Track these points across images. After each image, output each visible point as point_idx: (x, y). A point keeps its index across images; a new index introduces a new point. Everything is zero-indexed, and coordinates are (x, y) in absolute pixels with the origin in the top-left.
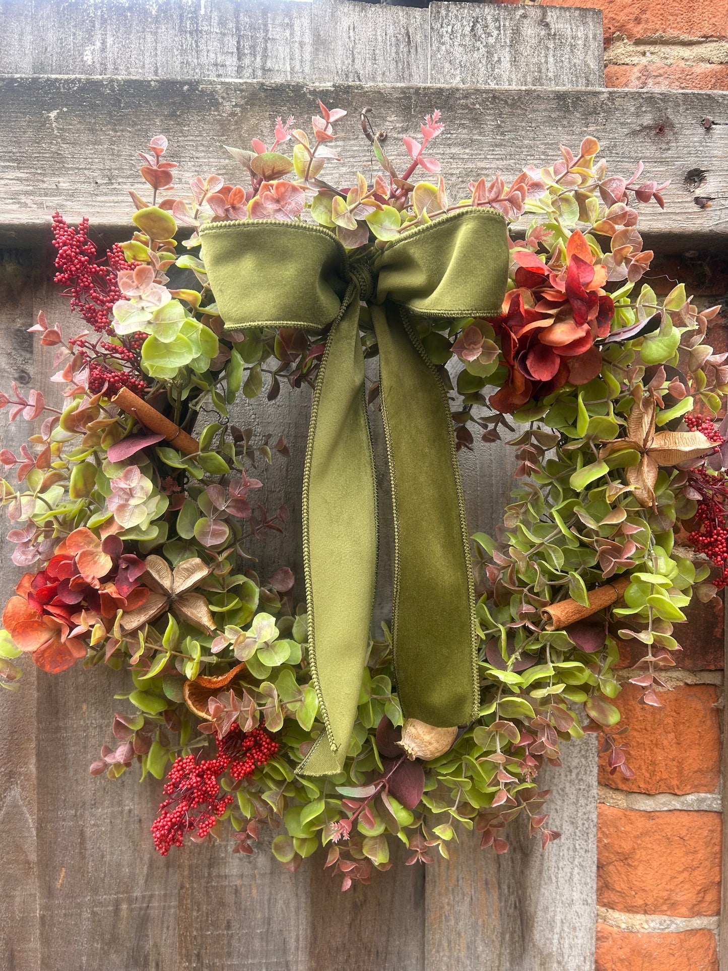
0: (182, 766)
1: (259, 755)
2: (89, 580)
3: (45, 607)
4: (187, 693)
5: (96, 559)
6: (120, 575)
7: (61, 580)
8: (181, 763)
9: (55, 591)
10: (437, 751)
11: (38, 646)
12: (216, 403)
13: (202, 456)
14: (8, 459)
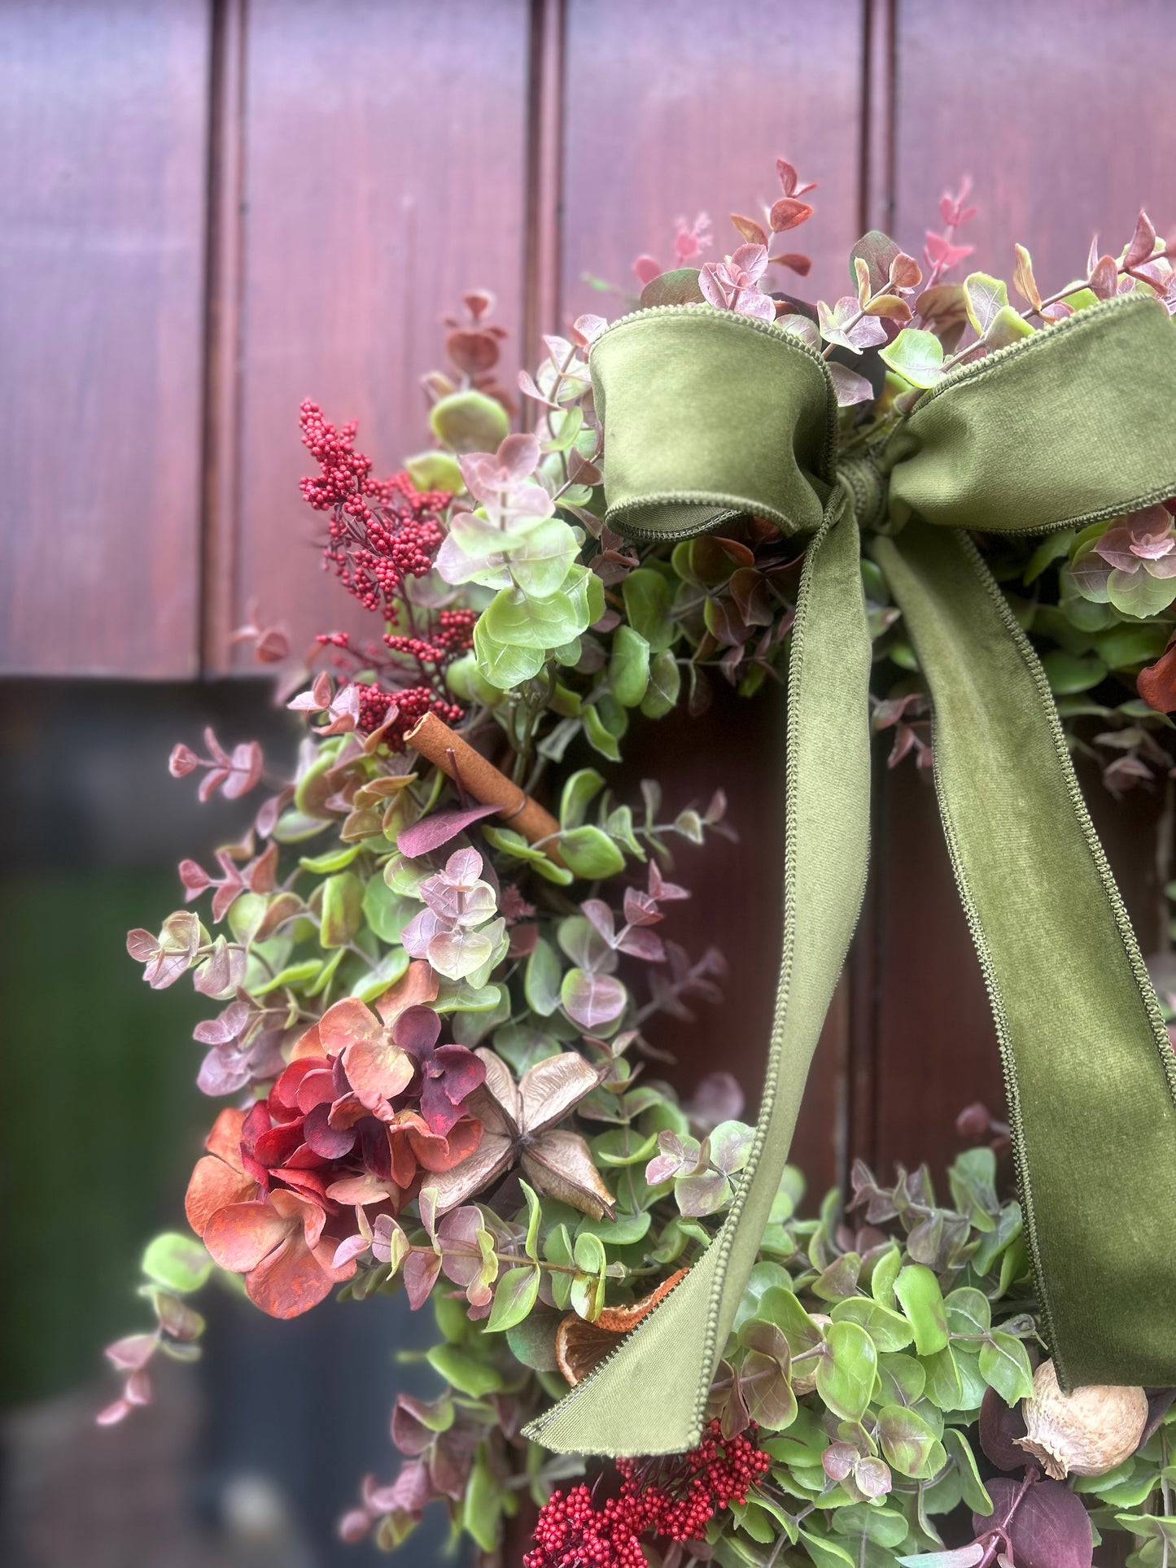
1: (726, 1484)
2: (370, 1103)
3: (272, 1173)
4: (563, 1348)
5: (378, 1061)
6: (429, 1092)
7: (305, 1112)
9: (295, 1137)
10: (1116, 1452)
11: (259, 1258)
12: (597, 733)
13: (568, 839)
14: (194, 876)
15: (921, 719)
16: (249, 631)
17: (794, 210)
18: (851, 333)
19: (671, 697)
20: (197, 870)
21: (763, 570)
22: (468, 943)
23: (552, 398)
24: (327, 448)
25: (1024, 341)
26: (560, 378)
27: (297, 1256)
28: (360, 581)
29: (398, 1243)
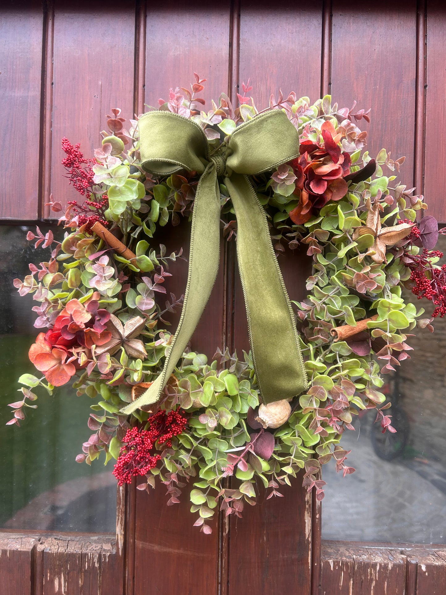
0: (131, 434)
1: (176, 428)
2: (78, 324)
3: (53, 345)
4: (134, 395)
5: (82, 314)
6: (96, 323)
8: (130, 432)
9: (59, 335)
10: (280, 419)
11: (49, 368)
12: (145, 229)
13: (138, 259)
14: (34, 268)
15: (234, 228)
16: (51, 203)
17: (198, 87)
18: (211, 120)
19: (166, 219)
20: (34, 266)
21: (191, 185)
22: (107, 283)
23: (133, 137)
24: (68, 149)
25: (250, 120)
26: (135, 131)
27: (60, 370)
28: (80, 187)
29: (83, 357)
